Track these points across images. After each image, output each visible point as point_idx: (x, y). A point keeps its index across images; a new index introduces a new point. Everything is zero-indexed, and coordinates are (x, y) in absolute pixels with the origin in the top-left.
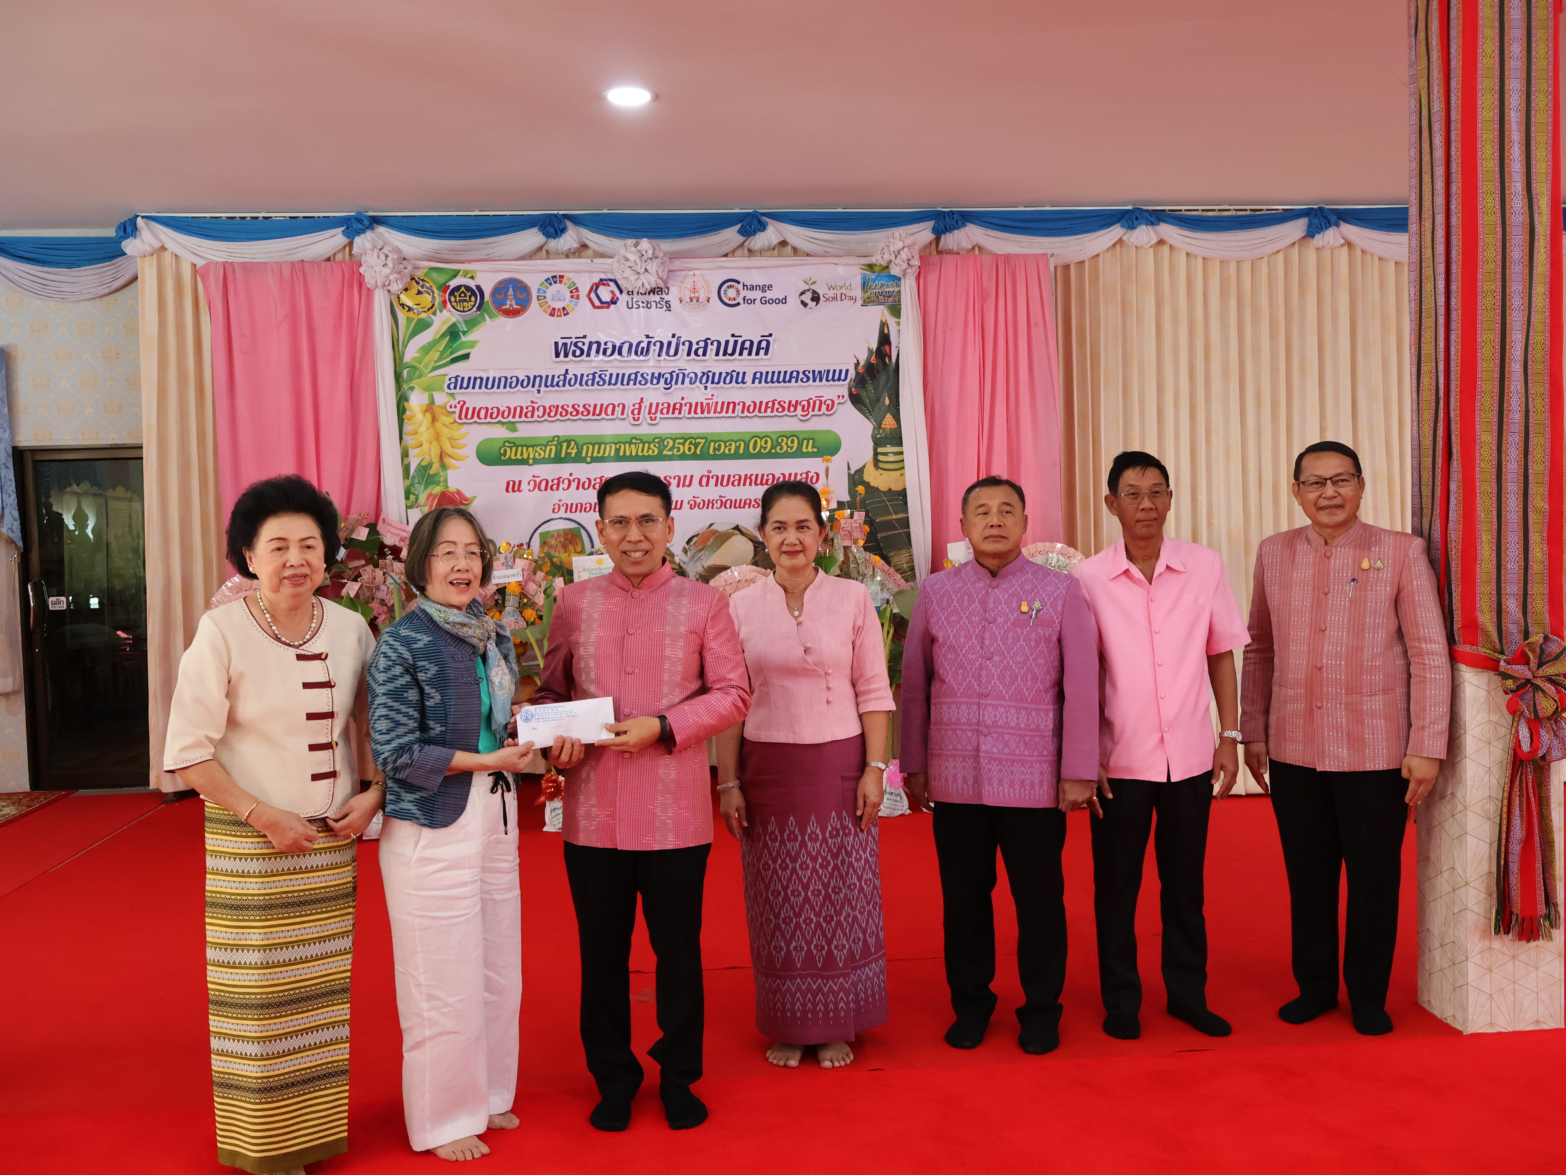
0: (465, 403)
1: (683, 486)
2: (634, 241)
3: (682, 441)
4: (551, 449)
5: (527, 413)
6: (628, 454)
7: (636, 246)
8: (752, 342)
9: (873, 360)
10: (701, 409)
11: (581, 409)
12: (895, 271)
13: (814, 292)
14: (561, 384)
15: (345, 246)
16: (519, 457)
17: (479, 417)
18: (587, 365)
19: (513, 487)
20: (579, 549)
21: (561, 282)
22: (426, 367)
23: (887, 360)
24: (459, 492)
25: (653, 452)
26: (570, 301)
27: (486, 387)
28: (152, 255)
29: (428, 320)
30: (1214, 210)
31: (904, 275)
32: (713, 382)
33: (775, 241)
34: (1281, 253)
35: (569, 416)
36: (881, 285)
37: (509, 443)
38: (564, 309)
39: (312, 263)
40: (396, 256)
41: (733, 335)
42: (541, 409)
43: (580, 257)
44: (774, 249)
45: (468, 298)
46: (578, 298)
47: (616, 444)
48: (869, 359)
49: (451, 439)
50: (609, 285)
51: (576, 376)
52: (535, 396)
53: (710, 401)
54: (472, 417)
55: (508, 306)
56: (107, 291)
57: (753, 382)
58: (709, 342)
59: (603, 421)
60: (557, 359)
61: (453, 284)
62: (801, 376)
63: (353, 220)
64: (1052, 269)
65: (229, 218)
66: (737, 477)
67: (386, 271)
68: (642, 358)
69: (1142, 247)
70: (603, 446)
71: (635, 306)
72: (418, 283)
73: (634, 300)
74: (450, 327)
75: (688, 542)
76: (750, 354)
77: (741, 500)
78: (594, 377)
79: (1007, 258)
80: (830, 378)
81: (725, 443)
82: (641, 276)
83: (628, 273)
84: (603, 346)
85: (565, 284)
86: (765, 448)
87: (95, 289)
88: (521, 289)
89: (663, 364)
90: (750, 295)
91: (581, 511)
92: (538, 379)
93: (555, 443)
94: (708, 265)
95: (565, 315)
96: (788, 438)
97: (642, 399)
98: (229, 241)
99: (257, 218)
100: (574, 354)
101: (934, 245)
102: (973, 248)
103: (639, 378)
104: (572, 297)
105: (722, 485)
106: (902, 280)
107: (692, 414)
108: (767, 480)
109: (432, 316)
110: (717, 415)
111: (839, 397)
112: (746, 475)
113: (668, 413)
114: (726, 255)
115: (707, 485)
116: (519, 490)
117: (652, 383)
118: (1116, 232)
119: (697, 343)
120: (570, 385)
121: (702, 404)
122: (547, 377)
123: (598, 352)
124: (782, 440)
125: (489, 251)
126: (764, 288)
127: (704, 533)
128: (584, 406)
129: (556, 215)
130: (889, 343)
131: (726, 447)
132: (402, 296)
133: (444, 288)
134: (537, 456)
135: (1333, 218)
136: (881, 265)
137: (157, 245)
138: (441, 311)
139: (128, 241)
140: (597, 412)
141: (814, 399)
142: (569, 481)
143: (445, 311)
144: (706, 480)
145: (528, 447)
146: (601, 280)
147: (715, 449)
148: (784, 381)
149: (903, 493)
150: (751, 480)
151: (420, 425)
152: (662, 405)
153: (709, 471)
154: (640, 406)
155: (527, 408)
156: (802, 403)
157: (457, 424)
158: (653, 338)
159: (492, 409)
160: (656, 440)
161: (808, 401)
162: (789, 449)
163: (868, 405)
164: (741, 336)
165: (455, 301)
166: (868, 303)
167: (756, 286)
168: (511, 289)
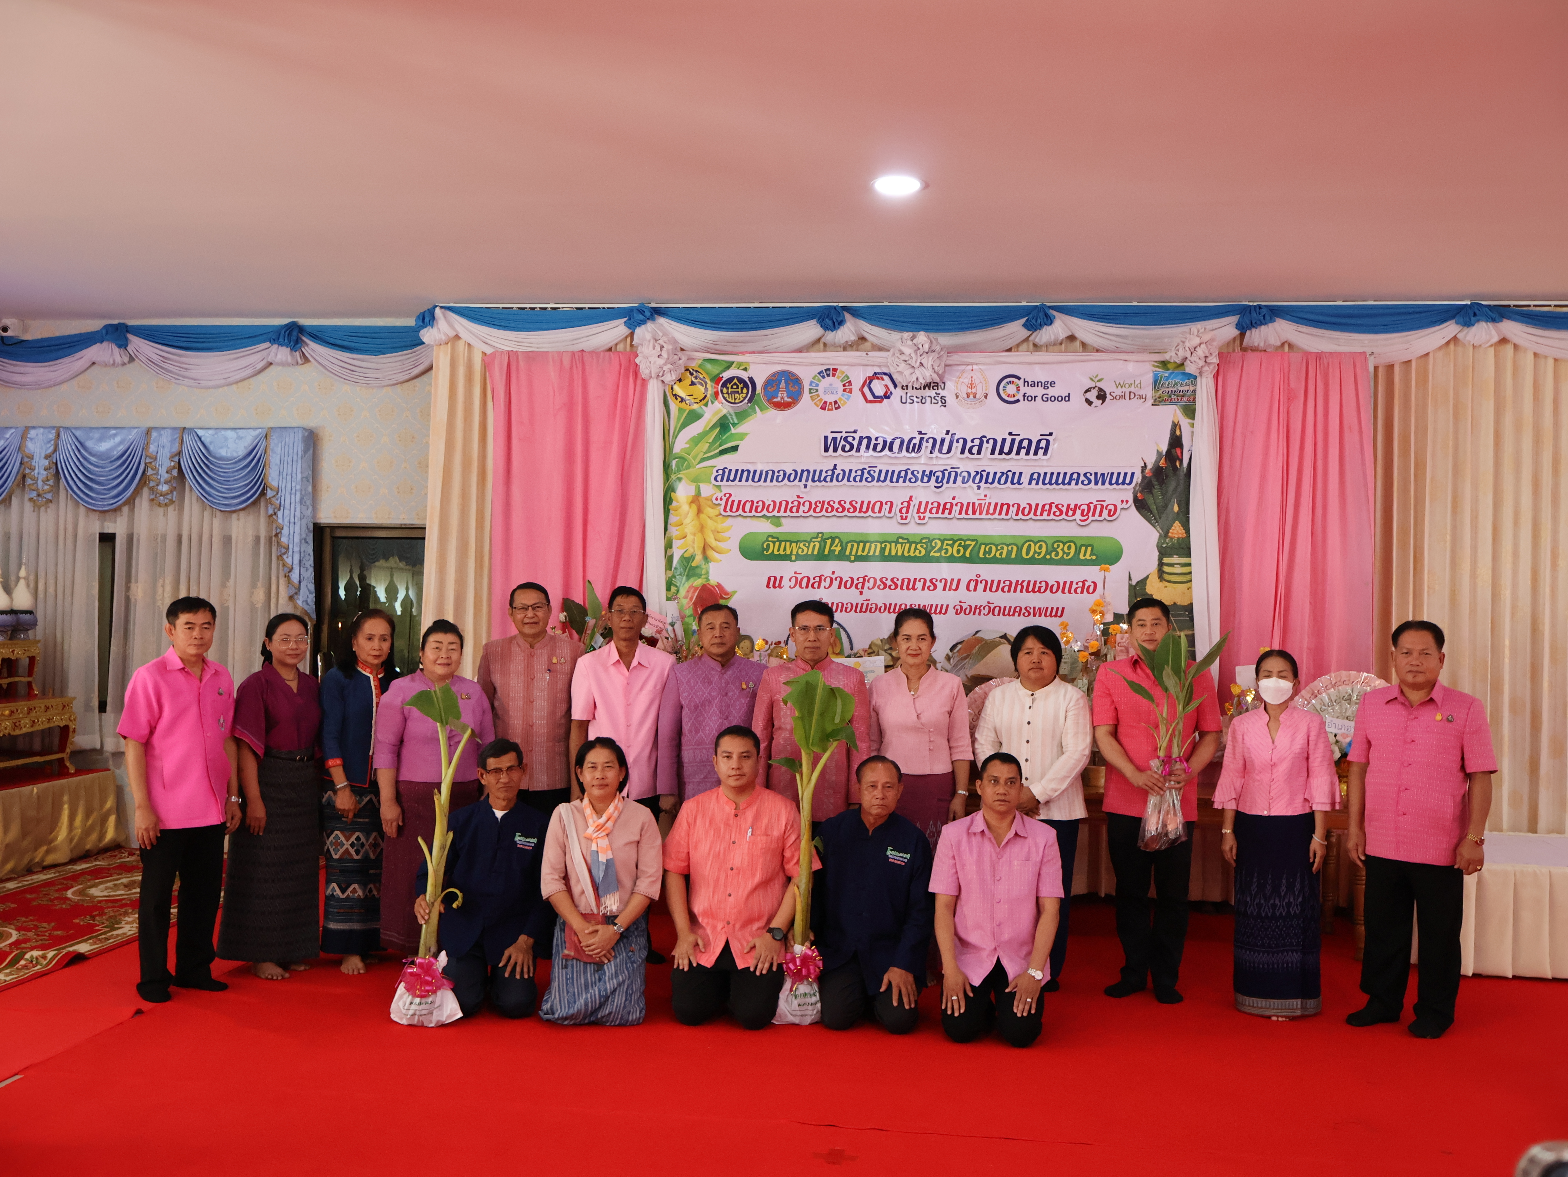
0: (731, 495)
1: (950, 589)
2: (911, 334)
3: (951, 542)
4: (814, 546)
5: (792, 508)
6: (893, 553)
7: (912, 339)
8: (1030, 442)
9: (1162, 463)
10: (971, 510)
11: (847, 506)
12: (1190, 368)
13: (1101, 390)
14: (828, 479)
15: (626, 337)
16: (782, 552)
17: (744, 511)
18: (856, 460)
19: (774, 583)
21: (834, 375)
22: (695, 458)
23: (1178, 464)
24: (719, 586)
25: (920, 552)
26: (843, 395)
27: (753, 480)
28: (448, 343)
29: (700, 411)
31: (1201, 374)
32: (986, 482)
33: (1062, 335)
35: (834, 513)
36: (1175, 383)
37: (773, 537)
38: (836, 402)
39: (594, 353)
40: (670, 347)
41: (1010, 434)
42: (807, 504)
43: (857, 350)
44: (1061, 344)
45: (739, 390)
46: (851, 391)
47: (881, 543)
48: (1157, 462)
49: (716, 532)
50: (883, 379)
51: (844, 471)
52: (801, 491)
53: (983, 502)
54: (737, 510)
55: (779, 399)
56: (407, 377)
57: (1030, 483)
58: (985, 440)
59: (870, 519)
60: (826, 454)
61: (726, 375)
62: (1082, 478)
63: (635, 311)
64: (1371, 369)
65: (519, 308)
66: (1007, 583)
67: (661, 361)
68: (913, 454)
69: (1480, 346)
70: (868, 545)
71: (909, 401)
72: (692, 374)
73: (909, 395)
74: (721, 418)
75: (952, 649)
76: (1027, 453)
77: (1010, 607)
78: (863, 473)
79: (1319, 356)
80: (1114, 481)
81: (996, 546)
82: (916, 370)
83: (903, 366)
84: (873, 442)
85: (838, 377)
86: (1039, 554)
87: (396, 376)
88: (793, 381)
89: (934, 462)
90: (1031, 391)
91: (841, 611)
92: (805, 474)
93: (819, 539)
94: (988, 360)
95: (836, 409)
96: (1064, 544)
97: (911, 497)
98: (518, 331)
99: (546, 308)
100: (843, 450)
101: (1238, 342)
102: (1283, 345)
103: (910, 475)
104: (845, 390)
105: (991, 590)
106: (1198, 379)
107: (963, 515)
108: (1040, 588)
109: (703, 407)
110: (989, 516)
111: (1122, 501)
112: (1017, 581)
113: (937, 513)
114: (1010, 350)
115: (975, 590)
116: (780, 587)
117: (922, 481)
118: (1450, 329)
119: (972, 441)
120: (837, 480)
121: (974, 504)
122: (815, 471)
123: (868, 447)
124: (1058, 546)
125: (766, 343)
126: (1046, 385)
127: (969, 640)
128: (851, 503)
129: (835, 308)
130: (1181, 446)
131: (997, 550)
132: (675, 387)
133: (717, 380)
134: (800, 552)
136: (1175, 362)
137: (452, 334)
138: (712, 403)
139: (425, 330)
140: (864, 509)
141: (1095, 503)
142: (831, 579)
143: (716, 403)
144: (974, 584)
145: (791, 542)
146: (875, 373)
147: (985, 553)
148: (1063, 483)
149: (1189, 608)
150: (1022, 587)
151: (686, 517)
152: (932, 504)
153: (978, 576)
154: (909, 505)
155: (792, 503)
156: (1082, 507)
157: (721, 516)
158: (926, 434)
159: (757, 503)
160: (924, 541)
161: (1088, 505)
162: (1065, 555)
163: (1155, 511)
164: (1019, 435)
165: (727, 393)
166: (1160, 402)
167: (1038, 383)
168: (783, 381)
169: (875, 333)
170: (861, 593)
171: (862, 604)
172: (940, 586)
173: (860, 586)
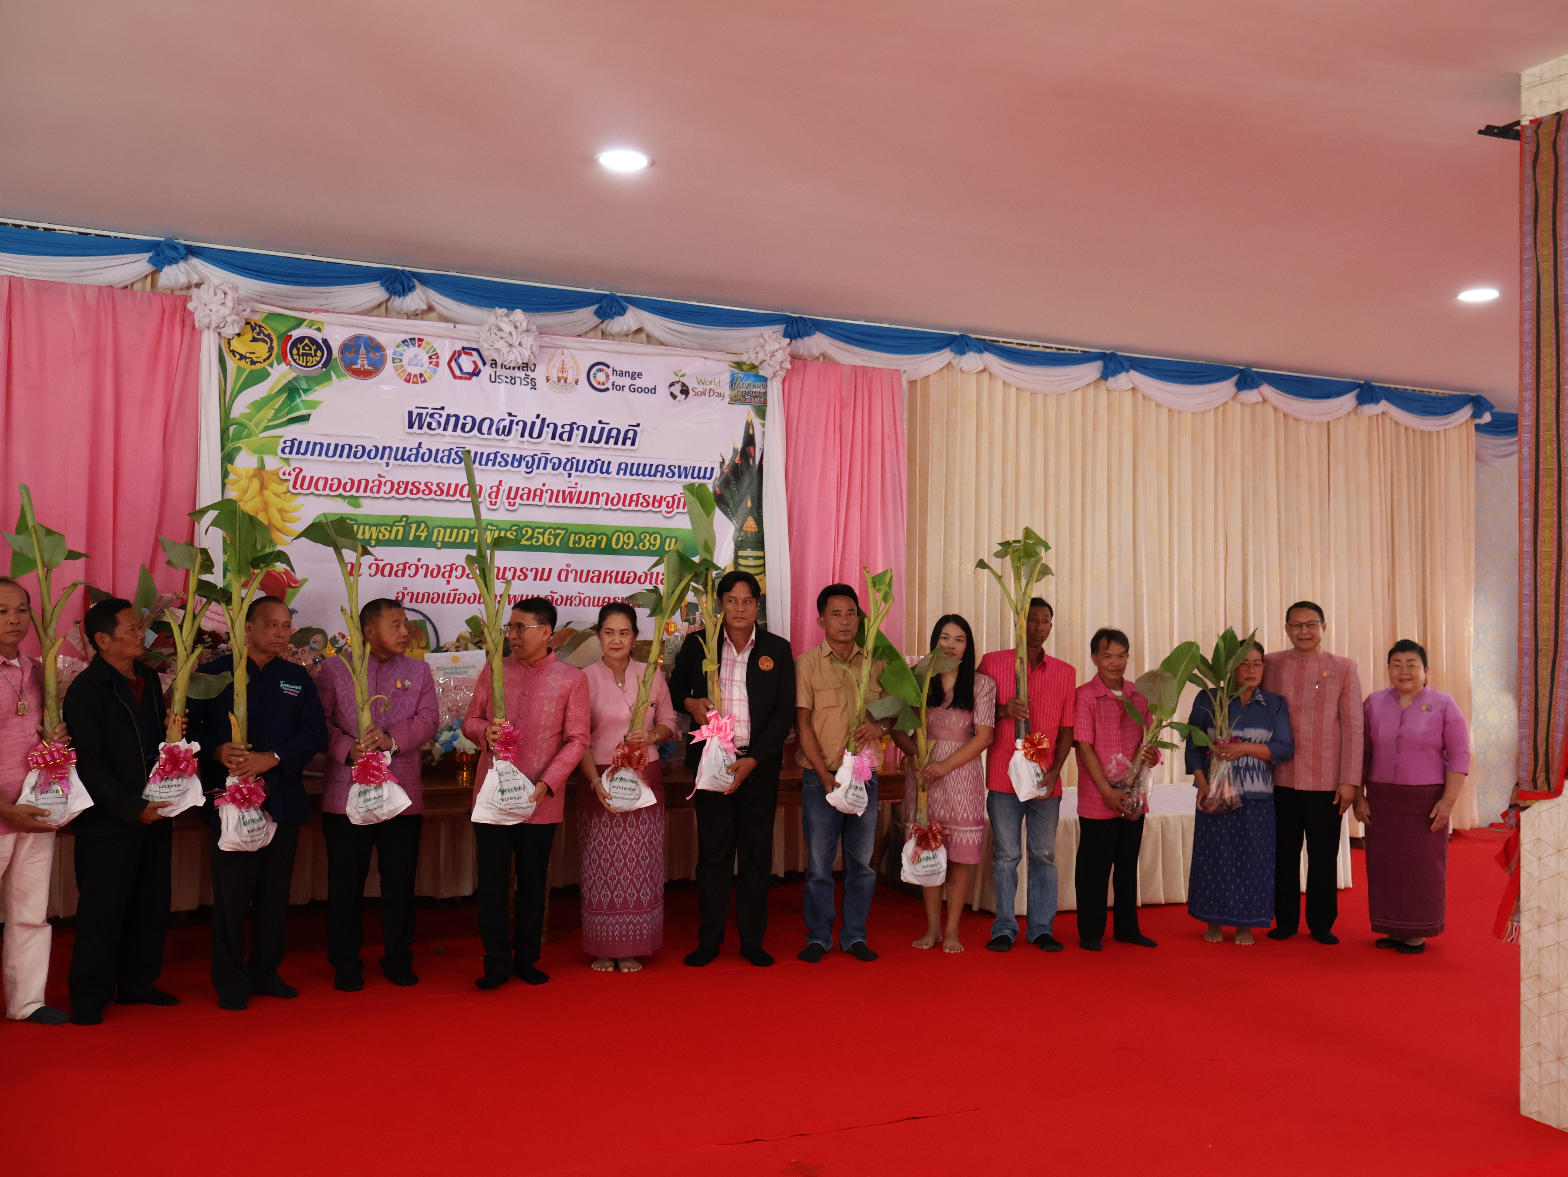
0: (301, 470)
1: (541, 579)
2: (505, 310)
3: (541, 530)
4: (398, 531)
5: (373, 487)
7: (508, 316)
8: (619, 431)
9: (737, 460)
10: (561, 497)
11: (434, 488)
12: (764, 372)
13: (683, 385)
14: (413, 458)
15: (146, 277)
17: (316, 488)
18: (446, 440)
20: (423, 644)
21: (419, 346)
22: (257, 426)
23: (751, 461)
24: (287, 573)
26: (428, 367)
27: (327, 455)
29: (264, 372)
30: (1025, 345)
31: (772, 378)
32: (577, 470)
33: (634, 327)
34: (1080, 392)
35: (420, 495)
36: (746, 383)
37: (351, 519)
38: (421, 375)
40: (236, 295)
41: (600, 422)
42: (389, 484)
43: (422, 319)
45: (313, 352)
46: (437, 364)
48: (733, 458)
49: (281, 511)
51: (430, 451)
52: (382, 470)
53: (574, 490)
54: (309, 488)
55: (358, 366)
57: (618, 473)
58: (575, 426)
59: (458, 504)
60: (411, 431)
61: (296, 334)
62: (667, 470)
63: (163, 246)
64: (905, 384)
66: (597, 573)
67: (226, 311)
68: (503, 437)
69: (968, 372)
70: (455, 531)
71: (498, 380)
72: (253, 329)
73: (497, 375)
74: (290, 382)
76: (616, 443)
77: (599, 598)
78: (450, 454)
79: (865, 369)
80: (696, 475)
81: (586, 536)
82: (514, 349)
83: (501, 344)
84: (461, 421)
85: (424, 348)
86: (628, 544)
88: (374, 347)
89: (524, 446)
90: (620, 381)
91: (427, 602)
92: (388, 451)
93: (403, 523)
94: (579, 345)
95: (422, 382)
96: (651, 535)
97: (501, 482)
100: (429, 427)
102: (824, 357)
103: (499, 459)
104: (431, 363)
105: (580, 580)
106: (769, 382)
107: (553, 503)
108: (628, 578)
109: (268, 368)
110: (580, 505)
112: (606, 572)
113: (528, 499)
115: (566, 580)
117: (512, 465)
118: (945, 356)
119: (563, 427)
120: (423, 460)
121: (564, 492)
122: (398, 449)
123: (456, 426)
124: (645, 537)
125: (323, 301)
126: (634, 376)
128: (438, 485)
129: (402, 272)
130: (753, 445)
131: (586, 539)
132: (234, 342)
134: (381, 536)
135: (1127, 364)
136: (750, 364)
138: (278, 364)
140: (451, 492)
141: (679, 496)
142: (417, 567)
143: (284, 364)
144: (564, 574)
145: (371, 526)
146: (464, 348)
147: (575, 542)
148: (649, 475)
150: (611, 577)
151: (246, 491)
152: (523, 490)
153: (568, 565)
154: (498, 490)
155: (373, 482)
156: (667, 499)
157: (289, 494)
158: (516, 416)
159: (332, 480)
160: (514, 528)
161: (673, 497)
162: (651, 547)
163: (732, 506)
164: (608, 424)
165: (298, 354)
166: (735, 401)
167: (626, 372)
168: (363, 347)
169: (444, 303)
170: (448, 582)
171: (450, 594)
172: (531, 575)
173: (447, 575)
